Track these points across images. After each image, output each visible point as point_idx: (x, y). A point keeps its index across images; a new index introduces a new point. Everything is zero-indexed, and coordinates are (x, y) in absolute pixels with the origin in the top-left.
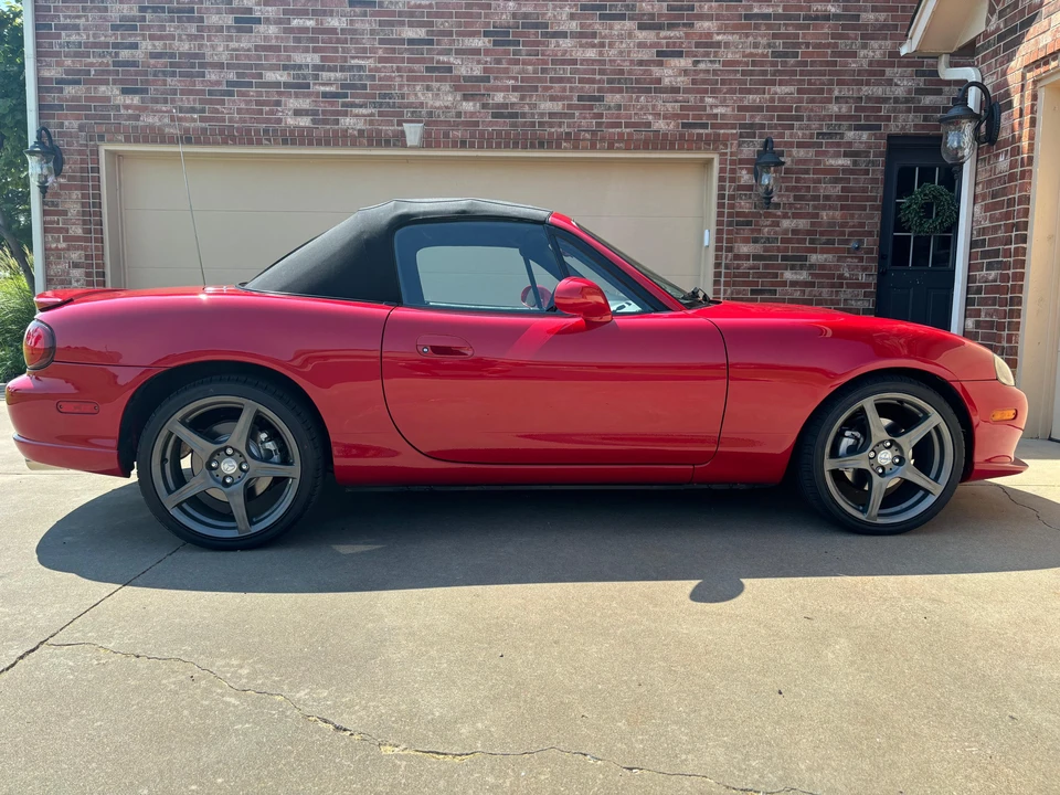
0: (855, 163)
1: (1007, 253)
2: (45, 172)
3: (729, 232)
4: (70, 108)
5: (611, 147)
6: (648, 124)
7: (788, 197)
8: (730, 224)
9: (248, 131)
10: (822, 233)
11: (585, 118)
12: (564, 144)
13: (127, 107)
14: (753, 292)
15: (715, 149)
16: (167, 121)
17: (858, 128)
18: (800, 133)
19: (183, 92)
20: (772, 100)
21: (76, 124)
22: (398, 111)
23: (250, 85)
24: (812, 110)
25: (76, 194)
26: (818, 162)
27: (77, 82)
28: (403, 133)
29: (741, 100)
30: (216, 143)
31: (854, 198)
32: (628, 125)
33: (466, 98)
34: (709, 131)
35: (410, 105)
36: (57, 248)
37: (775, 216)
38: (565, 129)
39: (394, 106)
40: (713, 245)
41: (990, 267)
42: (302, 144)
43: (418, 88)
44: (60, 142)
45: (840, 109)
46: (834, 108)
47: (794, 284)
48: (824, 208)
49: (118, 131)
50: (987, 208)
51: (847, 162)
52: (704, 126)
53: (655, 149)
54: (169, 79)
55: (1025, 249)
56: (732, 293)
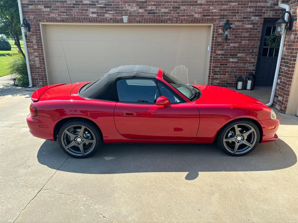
0: (254, 26)
1: (290, 64)
2: (26, 31)
3: (215, 48)
4: (31, 12)
5: (182, 22)
6: (193, 15)
7: (233, 37)
8: (215, 45)
9: (80, 19)
10: (242, 48)
11: (174, 14)
12: (168, 22)
13: (46, 12)
14: (221, 64)
15: (212, 23)
16: (57, 15)
17: (255, 16)
18: (238, 17)
19: (61, 7)
20: (230, 7)
21: (33, 17)
22: (121, 12)
23: (79, 4)
24: (242, 10)
25: (35, 37)
26: (243, 26)
27: (32, 5)
28: (122, 19)
29: (221, 7)
30: (71, 22)
31: (252, 37)
32: (187, 16)
33: (140, 8)
34: (211, 17)
35: (124, 10)
36: (31, 52)
37: (229, 43)
38: (168, 17)
39: (120, 11)
40: (210, 51)
41: (286, 66)
42: (94, 22)
43: (126, 5)
44: (29, 22)
45: (250, 10)
46: (249, 10)
47: (233, 62)
48: (243, 40)
49: (44, 19)
50: (287, 49)
51: (251, 26)
52: (209, 16)
53: (194, 23)
54: (57, 3)
55: (295, 63)
56: (215, 65)
